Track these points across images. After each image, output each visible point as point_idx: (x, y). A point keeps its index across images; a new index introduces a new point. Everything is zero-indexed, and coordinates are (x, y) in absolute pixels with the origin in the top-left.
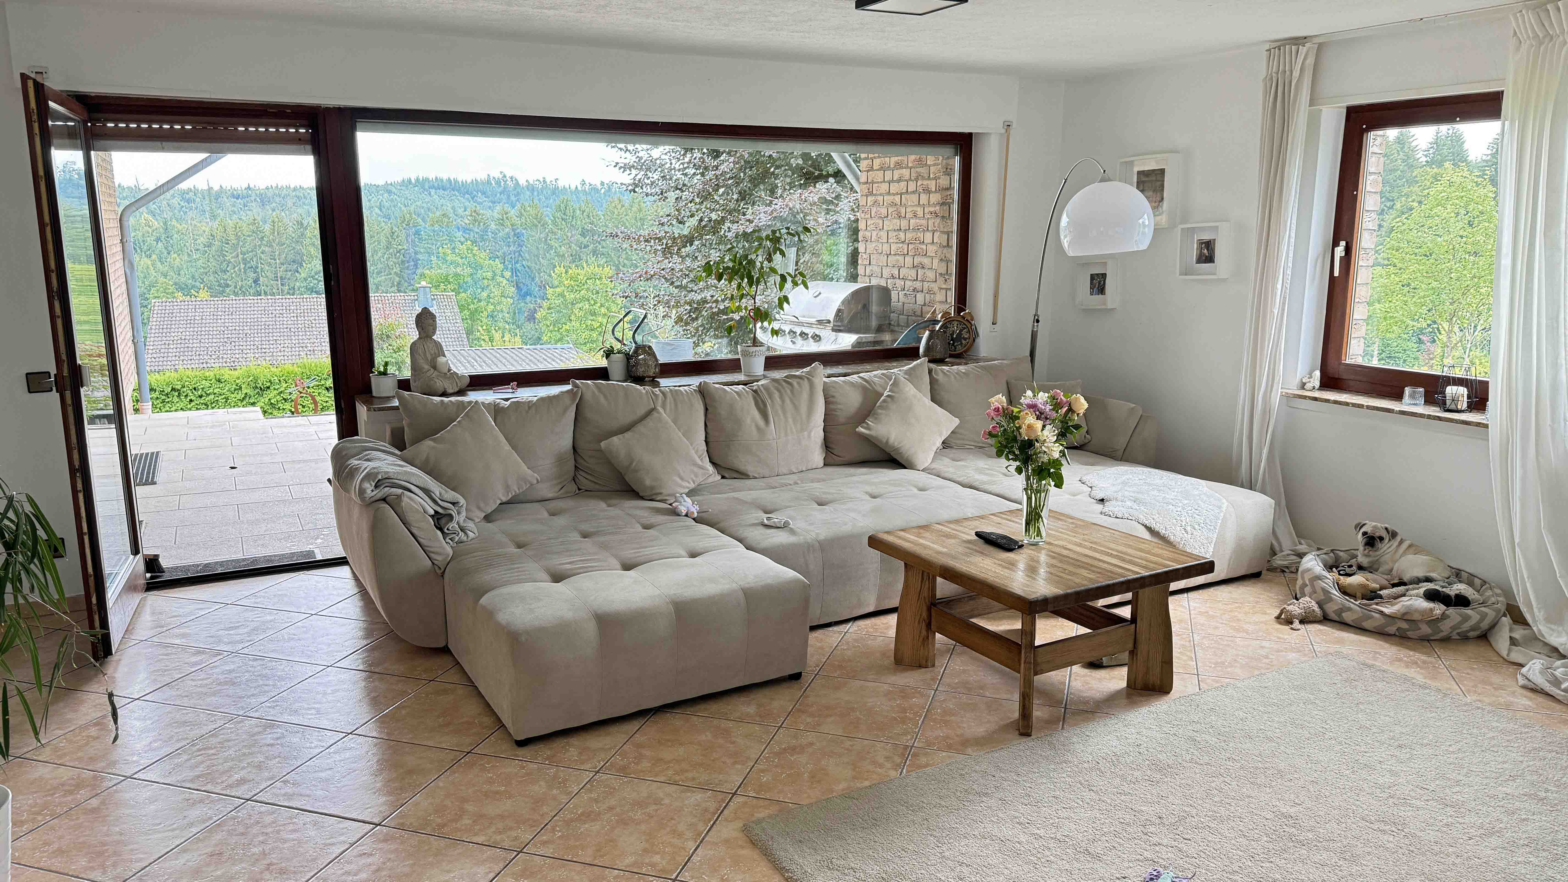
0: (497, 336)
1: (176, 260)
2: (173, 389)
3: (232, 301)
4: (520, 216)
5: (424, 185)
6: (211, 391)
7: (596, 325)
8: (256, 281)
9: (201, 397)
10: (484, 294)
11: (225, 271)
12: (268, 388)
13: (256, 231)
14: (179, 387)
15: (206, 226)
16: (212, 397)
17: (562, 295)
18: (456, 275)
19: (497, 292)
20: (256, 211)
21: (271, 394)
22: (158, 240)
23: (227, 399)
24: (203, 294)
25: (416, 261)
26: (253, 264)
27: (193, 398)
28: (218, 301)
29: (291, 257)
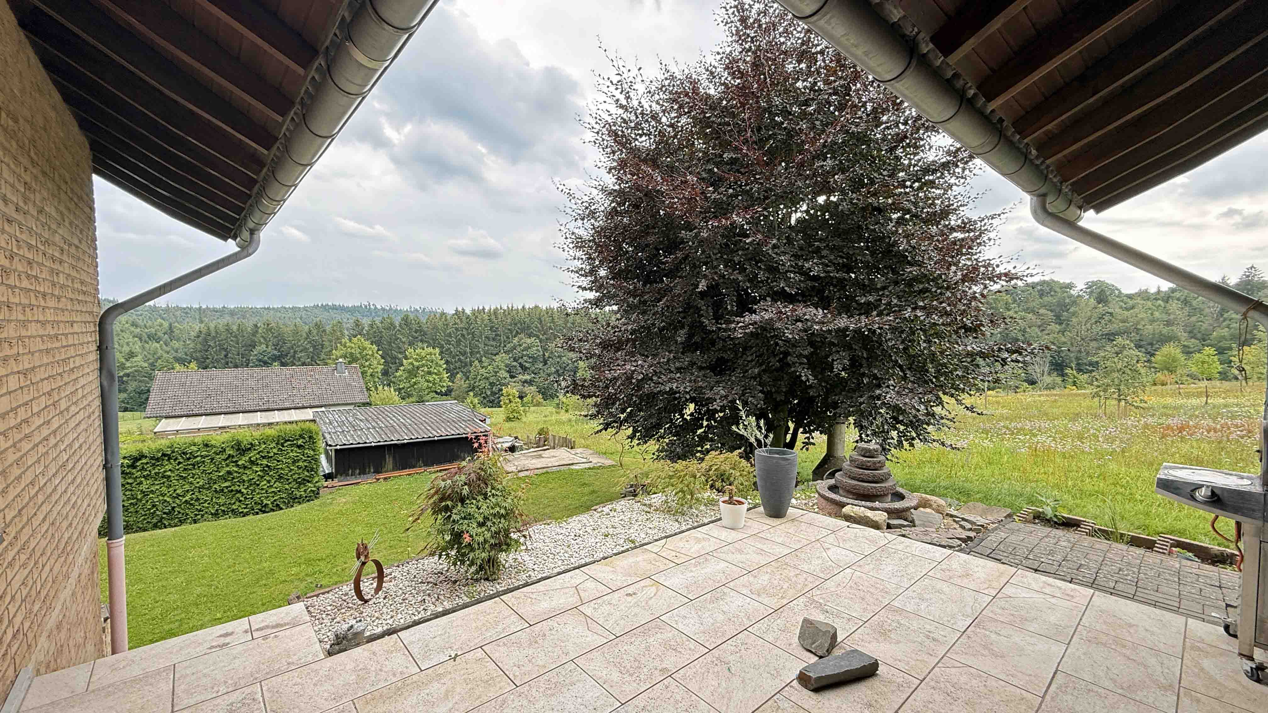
0: (380, 388)
1: (175, 344)
2: (164, 455)
3: (214, 372)
4: (382, 323)
5: (325, 308)
6: (199, 453)
7: (431, 379)
8: (226, 356)
9: (189, 459)
10: (367, 363)
11: (207, 351)
12: (250, 449)
13: (228, 330)
14: (169, 453)
15: (197, 327)
16: (199, 459)
17: (412, 364)
18: (351, 353)
19: (375, 362)
20: (227, 319)
21: (252, 454)
22: (164, 334)
23: (212, 459)
24: (193, 365)
25: (322, 345)
26: (225, 346)
27: (181, 461)
28: (204, 372)
29: (249, 342)
